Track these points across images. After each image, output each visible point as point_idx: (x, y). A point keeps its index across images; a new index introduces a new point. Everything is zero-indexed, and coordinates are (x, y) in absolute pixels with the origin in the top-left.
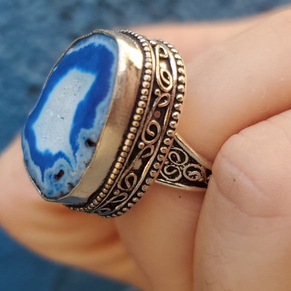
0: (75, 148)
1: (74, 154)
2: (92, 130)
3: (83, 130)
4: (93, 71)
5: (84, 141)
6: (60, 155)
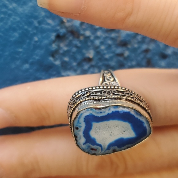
0: (108, 149)
1: (106, 150)
2: (119, 149)
3: (116, 147)
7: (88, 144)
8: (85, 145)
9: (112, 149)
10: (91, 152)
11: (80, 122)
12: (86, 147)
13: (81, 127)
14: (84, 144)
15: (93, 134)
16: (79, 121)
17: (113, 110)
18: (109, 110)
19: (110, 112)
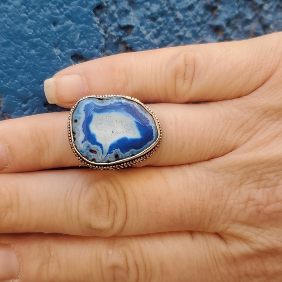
0: (110, 152)
1: (107, 153)
2: (122, 154)
3: (119, 150)
4: (141, 134)
5: (116, 154)
6: (100, 145)
7: (87, 142)
8: (84, 144)
9: (114, 152)
10: (91, 156)
11: (80, 112)
12: (85, 148)
13: (80, 118)
14: (83, 142)
15: (93, 128)
16: (78, 110)
17: (115, 100)
18: (112, 100)
19: (113, 102)
